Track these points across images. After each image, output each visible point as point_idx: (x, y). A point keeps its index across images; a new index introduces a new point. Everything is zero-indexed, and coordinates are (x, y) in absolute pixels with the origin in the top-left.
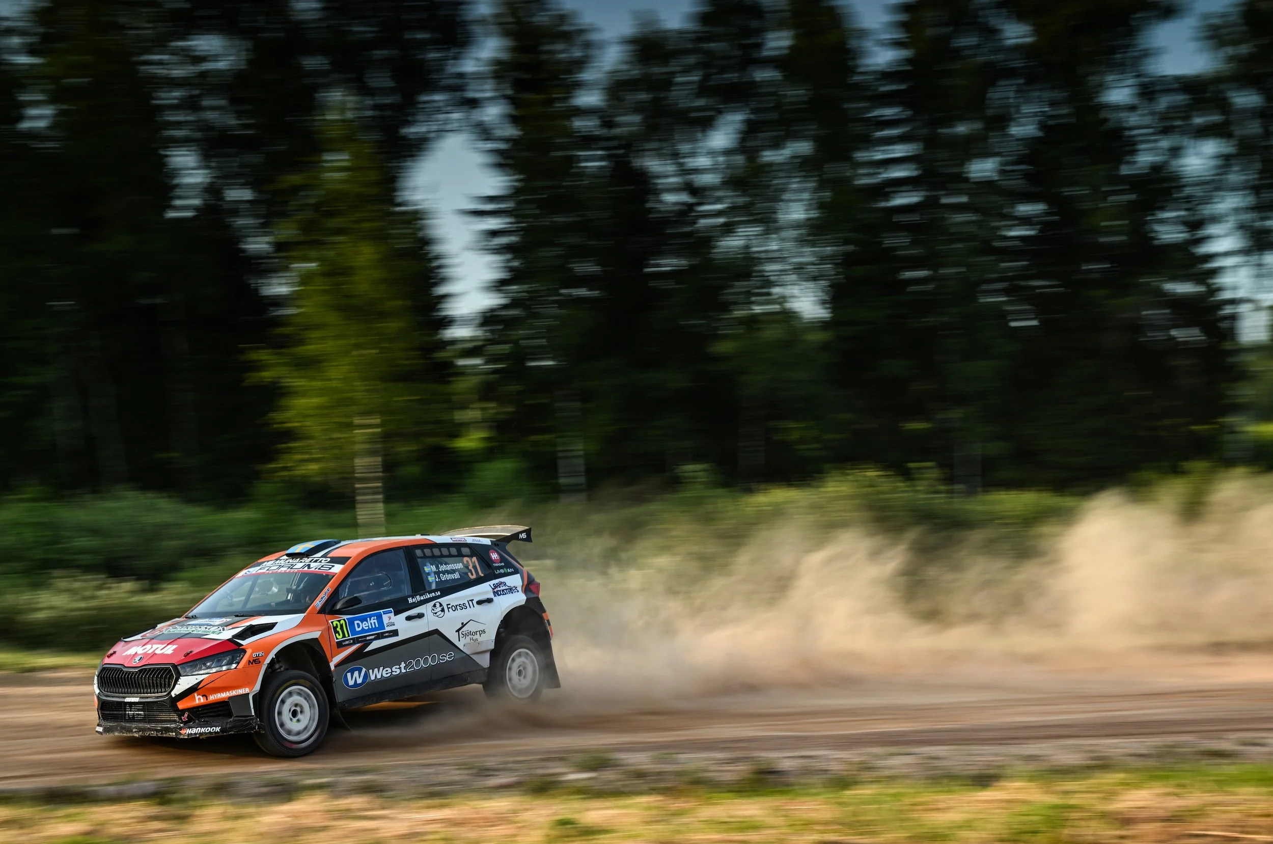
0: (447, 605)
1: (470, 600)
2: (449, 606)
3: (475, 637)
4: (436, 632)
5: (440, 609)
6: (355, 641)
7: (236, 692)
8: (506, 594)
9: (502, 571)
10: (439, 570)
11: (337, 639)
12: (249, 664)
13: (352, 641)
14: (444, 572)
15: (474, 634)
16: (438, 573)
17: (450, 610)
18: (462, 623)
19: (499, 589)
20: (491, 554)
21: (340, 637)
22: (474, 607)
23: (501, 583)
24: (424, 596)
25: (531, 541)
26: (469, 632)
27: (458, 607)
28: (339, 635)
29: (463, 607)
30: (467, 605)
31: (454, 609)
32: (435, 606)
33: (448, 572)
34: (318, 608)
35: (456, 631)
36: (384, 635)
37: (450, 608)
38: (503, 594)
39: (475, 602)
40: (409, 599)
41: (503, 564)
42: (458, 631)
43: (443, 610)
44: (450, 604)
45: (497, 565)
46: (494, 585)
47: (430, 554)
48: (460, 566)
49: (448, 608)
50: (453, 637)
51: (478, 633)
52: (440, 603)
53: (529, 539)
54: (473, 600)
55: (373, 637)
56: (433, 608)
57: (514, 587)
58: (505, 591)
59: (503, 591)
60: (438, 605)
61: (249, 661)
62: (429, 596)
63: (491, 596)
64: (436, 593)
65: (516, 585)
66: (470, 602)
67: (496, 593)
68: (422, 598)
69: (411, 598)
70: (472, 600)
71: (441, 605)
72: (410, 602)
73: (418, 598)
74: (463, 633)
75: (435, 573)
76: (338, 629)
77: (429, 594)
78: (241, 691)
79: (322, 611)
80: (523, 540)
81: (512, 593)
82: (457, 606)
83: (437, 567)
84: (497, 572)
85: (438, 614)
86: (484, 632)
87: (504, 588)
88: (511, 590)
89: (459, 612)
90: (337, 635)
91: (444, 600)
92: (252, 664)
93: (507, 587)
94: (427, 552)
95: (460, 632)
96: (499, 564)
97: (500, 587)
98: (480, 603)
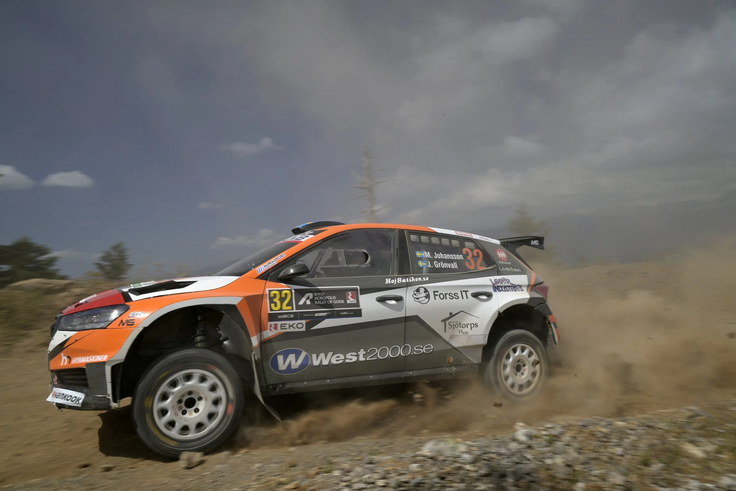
0: (434, 292)
1: (464, 291)
2: (436, 293)
3: (465, 330)
4: (416, 318)
5: (424, 295)
6: (297, 316)
7: (95, 359)
8: (508, 291)
9: (508, 269)
10: (433, 257)
11: (271, 310)
12: (119, 325)
13: (292, 316)
14: (439, 260)
15: (464, 326)
16: (432, 260)
17: (437, 297)
18: (451, 314)
19: (500, 284)
20: (498, 252)
21: (276, 309)
22: (467, 298)
23: (504, 280)
24: (407, 279)
25: (543, 249)
26: (458, 323)
27: (448, 296)
28: (276, 306)
29: (454, 296)
30: (460, 295)
31: (442, 296)
32: (418, 290)
33: (445, 261)
34: (259, 273)
35: (442, 321)
36: (341, 314)
37: (437, 295)
38: (505, 291)
39: (469, 294)
40: (387, 280)
41: (510, 263)
42: (444, 321)
43: (428, 297)
44: (437, 292)
45: (502, 263)
46: (495, 280)
47: (428, 241)
48: (460, 257)
49: (435, 295)
50: (438, 327)
51: (469, 326)
52: (425, 289)
53: (541, 246)
54: (468, 291)
55: (325, 314)
56: (415, 292)
57: (519, 285)
58: (508, 288)
59: (505, 287)
60: (422, 290)
61: (122, 321)
62: (413, 280)
63: (490, 290)
64: (424, 278)
65: (520, 284)
66: (464, 293)
67: (496, 288)
68: (404, 281)
69: (390, 279)
70: (466, 292)
71: (426, 291)
72: (387, 283)
73: (399, 280)
74: (450, 324)
75: (429, 259)
76: (276, 300)
77: (415, 278)
78: (99, 358)
79: (265, 276)
80: (534, 246)
81: (516, 291)
82: (446, 294)
83: (432, 254)
84: (501, 269)
85: (420, 300)
86: (476, 325)
87: (507, 284)
88: (514, 287)
89: (448, 301)
90: (273, 305)
91: (431, 286)
92: (123, 325)
93: (510, 284)
94: (424, 239)
95: (447, 322)
96: (505, 263)
97: (502, 283)
98: (476, 295)
